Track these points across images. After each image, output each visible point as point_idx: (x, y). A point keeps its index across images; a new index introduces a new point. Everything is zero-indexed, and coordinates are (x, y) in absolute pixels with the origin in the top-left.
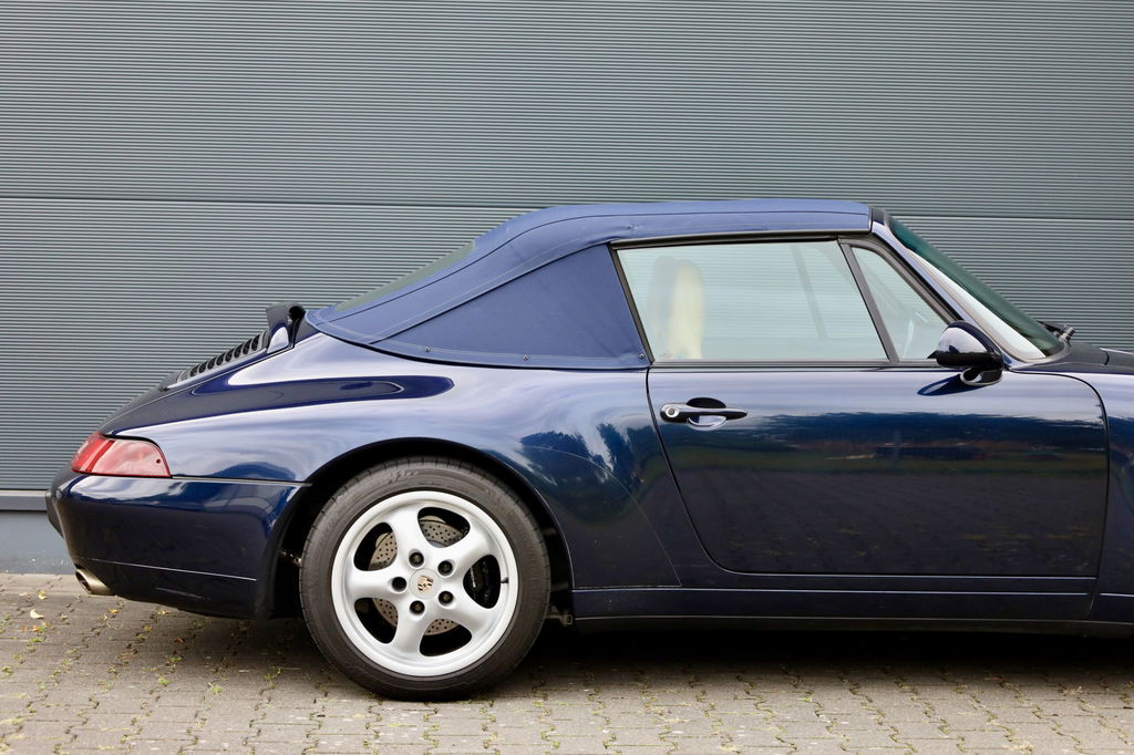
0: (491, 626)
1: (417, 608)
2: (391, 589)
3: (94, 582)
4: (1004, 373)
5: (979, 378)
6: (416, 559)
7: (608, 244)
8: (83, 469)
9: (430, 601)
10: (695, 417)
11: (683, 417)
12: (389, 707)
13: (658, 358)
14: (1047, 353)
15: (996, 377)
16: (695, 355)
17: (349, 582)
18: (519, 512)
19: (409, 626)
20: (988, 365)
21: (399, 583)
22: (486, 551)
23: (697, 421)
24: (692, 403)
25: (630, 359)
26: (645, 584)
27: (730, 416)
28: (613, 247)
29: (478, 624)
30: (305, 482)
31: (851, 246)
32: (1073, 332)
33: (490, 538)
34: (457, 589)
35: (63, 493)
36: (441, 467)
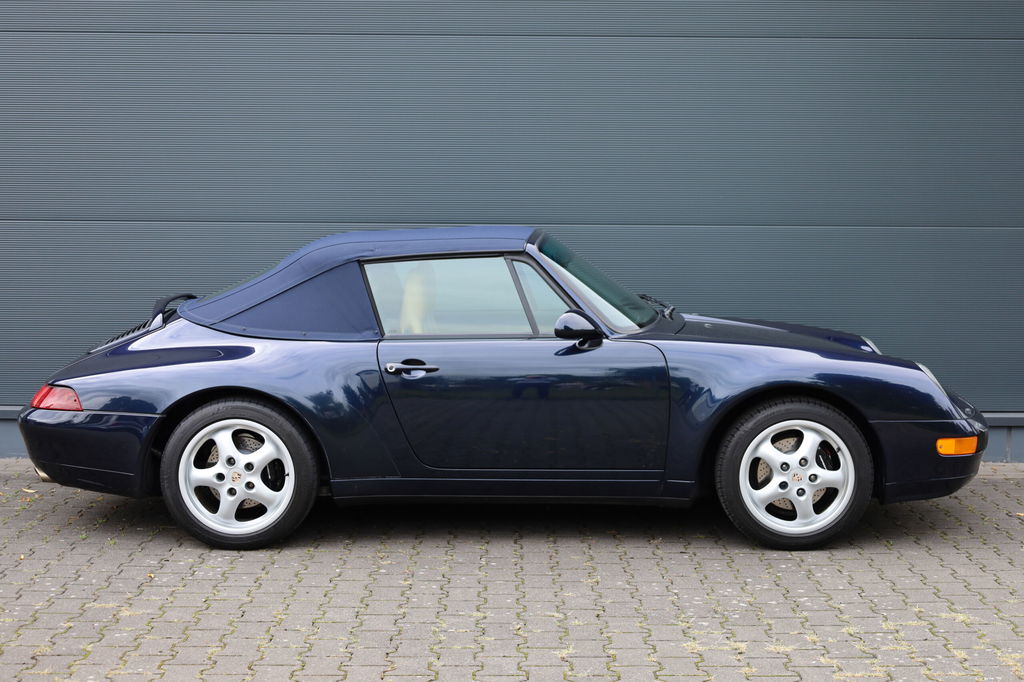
0: (278, 502)
1: (232, 492)
2: (215, 481)
3: (43, 474)
4: (604, 341)
5: (586, 345)
6: (231, 461)
7: (359, 261)
8: (35, 404)
9: (240, 487)
10: (408, 371)
11: (398, 372)
12: (215, 553)
13: (387, 334)
14: (641, 326)
15: (599, 344)
16: (417, 330)
17: (190, 476)
18: (294, 432)
19: (227, 503)
20: (593, 337)
21: (220, 477)
22: (275, 456)
23: (409, 373)
24: (404, 362)
25: (369, 334)
26: (377, 476)
27: (428, 370)
28: (361, 263)
29: (271, 502)
30: (162, 413)
31: (512, 260)
32: (673, 310)
33: (277, 448)
34: (257, 481)
35: (22, 419)
36: (245, 404)
